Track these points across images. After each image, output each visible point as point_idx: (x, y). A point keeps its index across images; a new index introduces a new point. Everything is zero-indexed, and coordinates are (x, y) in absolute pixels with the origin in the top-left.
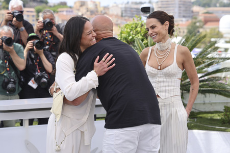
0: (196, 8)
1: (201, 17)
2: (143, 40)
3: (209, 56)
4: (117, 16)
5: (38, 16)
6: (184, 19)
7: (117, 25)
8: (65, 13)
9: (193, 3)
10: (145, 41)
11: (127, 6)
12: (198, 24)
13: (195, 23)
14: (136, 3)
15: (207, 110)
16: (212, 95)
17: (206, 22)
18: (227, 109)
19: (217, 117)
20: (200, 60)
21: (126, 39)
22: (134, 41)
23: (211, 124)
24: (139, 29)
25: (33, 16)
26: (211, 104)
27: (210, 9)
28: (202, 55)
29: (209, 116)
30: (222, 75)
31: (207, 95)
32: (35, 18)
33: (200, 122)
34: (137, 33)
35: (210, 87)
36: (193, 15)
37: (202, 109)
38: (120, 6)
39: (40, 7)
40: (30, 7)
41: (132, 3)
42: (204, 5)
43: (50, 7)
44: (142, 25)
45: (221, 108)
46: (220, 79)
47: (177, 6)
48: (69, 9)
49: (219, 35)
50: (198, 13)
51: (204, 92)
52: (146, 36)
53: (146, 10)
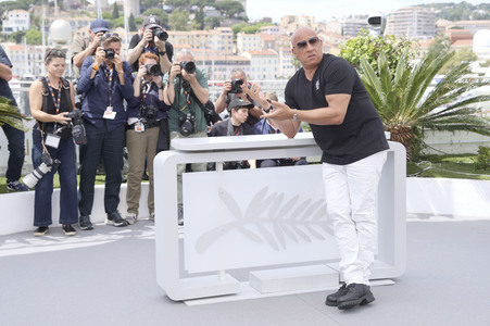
0: (441, 22)
1: (448, 34)
2: (370, 61)
3: (459, 81)
4: (336, 34)
5: (236, 37)
6: (424, 37)
7: (336, 46)
8: (269, 32)
9: (437, 15)
10: (374, 63)
11: (349, 21)
12: (443, 43)
13: (440, 41)
14: (361, 17)
15: (456, 152)
16: (464, 133)
17: (454, 39)
18: (483, 150)
19: (468, 161)
20: (447, 86)
22: (359, 63)
23: (460, 170)
24: (365, 47)
25: (229, 37)
26: (461, 144)
27: (460, 23)
28: (450, 79)
29: (458, 160)
30: (477, 105)
31: (457, 132)
32: (231, 40)
33: (446, 168)
34: (363, 51)
35: (460, 121)
36: (436, 31)
38: (341, 21)
39: (238, 25)
40: (226, 26)
41: (356, 17)
42: (452, 19)
43: (251, 24)
44: (370, 41)
45: (475, 150)
46: (474, 111)
47: (416, 19)
48: (275, 27)
49: (472, 57)
50: (444, 28)
51: (452, 129)
52: (375, 55)
53: (375, 21)
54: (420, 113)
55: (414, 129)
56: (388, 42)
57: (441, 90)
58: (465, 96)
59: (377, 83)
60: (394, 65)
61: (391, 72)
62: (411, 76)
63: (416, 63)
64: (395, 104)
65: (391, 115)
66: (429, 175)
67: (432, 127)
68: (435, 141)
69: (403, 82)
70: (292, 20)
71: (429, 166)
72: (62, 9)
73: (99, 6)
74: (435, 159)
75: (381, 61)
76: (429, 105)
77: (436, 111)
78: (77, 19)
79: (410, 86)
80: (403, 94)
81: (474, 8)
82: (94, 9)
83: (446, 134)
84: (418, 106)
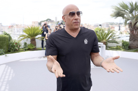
0: (109, 25)
1: (111, 27)
4: (93, 26)
6: (107, 27)
16: (114, 43)
17: (112, 28)
18: (117, 46)
19: (115, 48)
21: (96, 31)
22: (98, 32)
26: (113, 45)
27: (113, 25)
29: (113, 47)
30: (116, 39)
33: (111, 49)
34: (98, 30)
36: (109, 27)
37: (111, 46)
44: (99, 28)
45: (116, 46)
46: (115, 40)
49: (114, 31)
50: (110, 26)
51: (112, 42)
52: (100, 30)
53: (100, 25)
54: (107, 40)
55: (106, 43)
56: (102, 28)
57: (111, 36)
58: (115, 37)
59: (100, 35)
60: (103, 32)
61: (103, 33)
62: (106, 34)
63: (106, 32)
64: (103, 38)
65: (102, 40)
66: (108, 50)
67: (109, 42)
68: (109, 44)
69: (105, 35)
70: (86, 24)
71: (108, 48)
72: (50, 22)
73: (56, 21)
74: (109, 47)
75: (101, 31)
76: (109, 39)
77: (110, 40)
78: (52, 23)
79: (106, 36)
80: (105, 37)
81: (114, 23)
82: (55, 22)
83: (111, 43)
84: (107, 39)
